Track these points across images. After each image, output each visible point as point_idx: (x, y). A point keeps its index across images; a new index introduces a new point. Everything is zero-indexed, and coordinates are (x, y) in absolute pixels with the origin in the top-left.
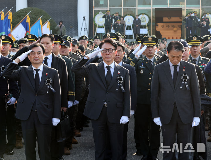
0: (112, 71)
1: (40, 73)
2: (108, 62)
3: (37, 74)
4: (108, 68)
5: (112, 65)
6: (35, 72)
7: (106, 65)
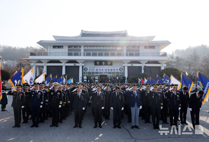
0: (100, 94)
1: (80, 95)
2: (99, 92)
3: (79, 95)
4: (99, 93)
5: (100, 93)
6: (78, 95)
7: (98, 93)
